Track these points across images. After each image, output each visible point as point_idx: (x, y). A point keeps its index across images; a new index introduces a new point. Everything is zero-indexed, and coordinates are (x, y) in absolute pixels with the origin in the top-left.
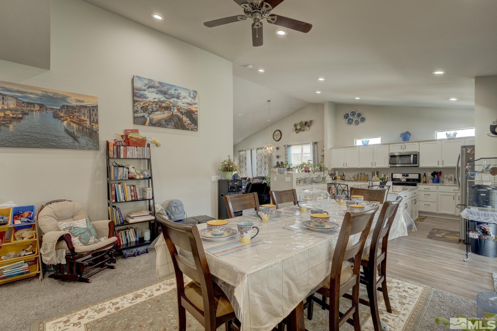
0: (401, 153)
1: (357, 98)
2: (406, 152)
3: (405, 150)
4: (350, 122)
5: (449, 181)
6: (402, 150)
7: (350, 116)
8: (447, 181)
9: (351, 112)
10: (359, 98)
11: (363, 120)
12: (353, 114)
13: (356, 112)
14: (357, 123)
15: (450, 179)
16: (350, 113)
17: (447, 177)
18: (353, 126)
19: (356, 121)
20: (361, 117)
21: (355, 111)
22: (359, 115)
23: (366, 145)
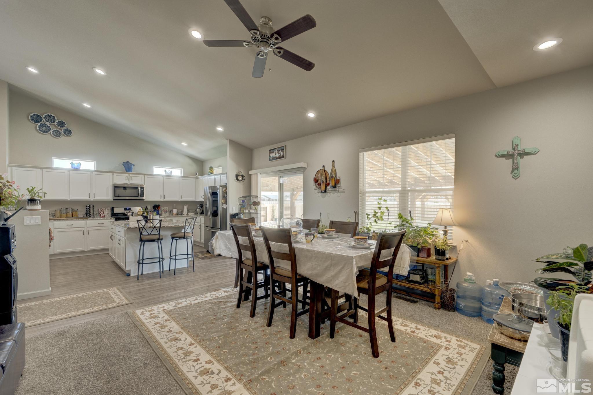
0: (126, 184)
1: (87, 105)
2: (131, 184)
3: (131, 181)
4: (44, 129)
5: (165, 213)
6: (127, 181)
7: (44, 120)
8: (164, 213)
9: (46, 114)
10: (89, 106)
11: (68, 133)
12: (51, 119)
13: (56, 118)
14: (57, 134)
15: (166, 212)
16: (44, 116)
17: (163, 210)
18: (48, 138)
19: (55, 131)
20: (64, 128)
21: (53, 115)
22: (62, 124)
23: (76, 169)
